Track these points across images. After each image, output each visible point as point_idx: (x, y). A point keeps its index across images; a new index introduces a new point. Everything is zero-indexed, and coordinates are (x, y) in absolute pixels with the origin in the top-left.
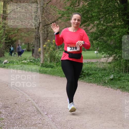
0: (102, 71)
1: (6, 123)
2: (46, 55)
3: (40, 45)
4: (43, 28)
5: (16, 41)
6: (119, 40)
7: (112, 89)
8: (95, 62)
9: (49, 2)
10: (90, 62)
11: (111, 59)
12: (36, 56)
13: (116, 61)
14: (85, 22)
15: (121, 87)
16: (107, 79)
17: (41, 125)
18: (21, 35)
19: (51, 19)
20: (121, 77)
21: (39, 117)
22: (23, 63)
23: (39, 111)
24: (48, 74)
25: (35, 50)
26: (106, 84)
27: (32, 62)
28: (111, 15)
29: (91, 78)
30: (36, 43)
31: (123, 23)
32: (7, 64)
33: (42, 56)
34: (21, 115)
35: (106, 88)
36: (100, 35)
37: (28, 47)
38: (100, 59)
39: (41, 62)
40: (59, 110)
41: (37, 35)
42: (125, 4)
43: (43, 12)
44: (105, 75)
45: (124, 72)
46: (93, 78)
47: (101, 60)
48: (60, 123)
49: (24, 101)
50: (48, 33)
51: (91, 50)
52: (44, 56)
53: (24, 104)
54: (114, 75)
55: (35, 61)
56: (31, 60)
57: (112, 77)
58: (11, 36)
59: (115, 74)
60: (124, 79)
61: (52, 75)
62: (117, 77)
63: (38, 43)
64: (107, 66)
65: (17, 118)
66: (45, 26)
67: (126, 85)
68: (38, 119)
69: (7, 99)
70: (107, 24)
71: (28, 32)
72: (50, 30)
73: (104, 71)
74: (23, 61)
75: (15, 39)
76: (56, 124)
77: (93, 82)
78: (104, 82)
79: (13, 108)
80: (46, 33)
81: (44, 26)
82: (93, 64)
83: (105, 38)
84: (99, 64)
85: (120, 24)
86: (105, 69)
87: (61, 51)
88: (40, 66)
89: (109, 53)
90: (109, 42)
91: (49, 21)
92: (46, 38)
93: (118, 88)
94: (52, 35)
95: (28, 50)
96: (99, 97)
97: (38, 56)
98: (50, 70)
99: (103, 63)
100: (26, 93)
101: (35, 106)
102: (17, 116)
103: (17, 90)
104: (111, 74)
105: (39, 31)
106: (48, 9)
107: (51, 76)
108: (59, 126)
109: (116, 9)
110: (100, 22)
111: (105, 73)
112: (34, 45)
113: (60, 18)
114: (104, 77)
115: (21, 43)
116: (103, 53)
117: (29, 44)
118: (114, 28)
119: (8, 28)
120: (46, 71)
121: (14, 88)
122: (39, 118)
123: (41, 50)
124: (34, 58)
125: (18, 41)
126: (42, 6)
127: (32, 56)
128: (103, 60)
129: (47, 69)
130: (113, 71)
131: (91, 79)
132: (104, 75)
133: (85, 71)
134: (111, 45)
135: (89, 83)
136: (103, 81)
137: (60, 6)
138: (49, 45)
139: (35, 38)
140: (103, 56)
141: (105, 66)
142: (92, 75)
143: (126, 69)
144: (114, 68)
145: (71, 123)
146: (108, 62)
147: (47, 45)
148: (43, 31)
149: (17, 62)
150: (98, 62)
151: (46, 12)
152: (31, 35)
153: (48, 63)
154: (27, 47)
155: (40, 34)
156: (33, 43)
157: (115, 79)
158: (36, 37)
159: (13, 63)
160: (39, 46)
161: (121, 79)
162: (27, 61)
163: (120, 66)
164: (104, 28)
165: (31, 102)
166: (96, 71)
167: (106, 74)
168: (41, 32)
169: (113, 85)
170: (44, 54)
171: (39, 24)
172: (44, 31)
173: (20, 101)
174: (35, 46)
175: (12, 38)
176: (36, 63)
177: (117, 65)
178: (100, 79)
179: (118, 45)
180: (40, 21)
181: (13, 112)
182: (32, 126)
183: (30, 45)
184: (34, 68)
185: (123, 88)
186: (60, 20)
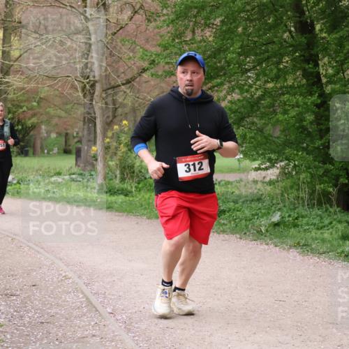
0: (253, 203)
1: (9, 336)
2: (110, 163)
3: (95, 137)
4: (104, 95)
5: (35, 127)
6: (297, 124)
7: (277, 248)
8: (235, 179)
9: (118, 31)
10: (221, 181)
12: (85, 166)
13: (287, 178)
15: (298, 243)
16: (264, 223)
17: (98, 339)
18: (48, 113)
19: (123, 73)
20: (301, 219)
21: (93, 321)
22: (52, 183)
23: (91, 304)
24: (116, 211)
25: (82, 149)
26: (262, 235)
27: (76, 181)
29: (225, 222)
30: (86, 132)
31: (304, 81)
32: (11, 185)
33: (100, 166)
34: (46, 316)
35: (262, 247)
37: (66, 142)
38: (248, 172)
39: (99, 181)
40: (142, 302)
41: (89, 113)
44: (260, 214)
45: (308, 205)
46: (230, 222)
47: (249, 177)
48: (147, 334)
49: (55, 280)
50: (116, 109)
52: (106, 166)
53: (55, 288)
54: (282, 212)
55: (83, 179)
56: (74, 176)
57: (276, 218)
58: (21, 116)
59: (285, 209)
60: (308, 224)
61: (126, 214)
62: (291, 219)
63: (90, 134)
64: (265, 189)
65: (36, 322)
66: (109, 89)
67: (313, 239)
68: (90, 325)
69: (12, 275)
71: (67, 104)
72: (120, 100)
73: (256, 204)
74: (53, 179)
75: (33, 123)
76: (137, 338)
77: (229, 230)
78: (258, 232)
79: (28, 297)
80: (111, 107)
81: (105, 90)
82: (229, 186)
84: (245, 185)
86: (259, 200)
88: (96, 191)
89: (270, 160)
91: (118, 76)
92: (112, 121)
93: (291, 247)
94: (126, 114)
95: (67, 152)
96: (244, 268)
97: (90, 164)
98: (120, 200)
100: (61, 260)
101: (83, 293)
102: (38, 317)
103: (38, 252)
104: (274, 212)
105: (94, 103)
106: (115, 47)
107: (123, 215)
108: (142, 341)
109: (288, 47)
111: (260, 209)
112: (81, 138)
114: (256, 217)
115: (49, 132)
116: (255, 157)
117: (67, 134)
119: (14, 94)
120: (112, 203)
121: (30, 247)
122: (93, 323)
123: (99, 151)
124: (81, 172)
125: (41, 128)
126: (101, 40)
127: (76, 164)
128: (253, 175)
129: (113, 198)
130: (278, 204)
131: (224, 224)
132: (257, 215)
134: (275, 137)
135: (219, 234)
136: (255, 228)
137: (147, 41)
138: (117, 137)
139: (82, 119)
140: (256, 164)
141: (259, 190)
142: (228, 214)
143: (312, 197)
144: (282, 195)
145: (174, 336)
146: (267, 179)
147: (112, 138)
148: (104, 101)
149: (37, 181)
150: (241, 180)
151: (111, 55)
152: (74, 114)
153: (117, 183)
154: (64, 143)
155: (96, 110)
156: (77, 134)
157: (285, 222)
158: (84, 118)
159: (28, 184)
160: (93, 139)
161: (299, 223)
162: (63, 179)
163: (297, 191)
164: (259, 93)
165: (73, 282)
166: (235, 202)
167: (263, 211)
168: (98, 105)
169: (280, 237)
170: (105, 159)
171: (93, 86)
172: (106, 103)
173: (45, 280)
174: (84, 141)
175: (25, 120)
176: (85, 184)
177: (292, 187)
178: (248, 223)
180: (97, 79)
181: (26, 307)
182: (75, 342)
183: (71, 137)
184: (81, 194)
185: (304, 247)
186: (146, 75)
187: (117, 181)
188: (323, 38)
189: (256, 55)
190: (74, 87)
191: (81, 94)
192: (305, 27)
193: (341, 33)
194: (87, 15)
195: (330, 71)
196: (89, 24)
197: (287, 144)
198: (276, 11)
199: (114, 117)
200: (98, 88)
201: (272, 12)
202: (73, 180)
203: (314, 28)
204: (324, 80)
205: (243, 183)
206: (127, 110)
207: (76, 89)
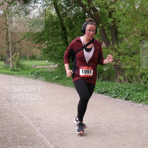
0: (51, 73)
2: (14, 63)
3: (10, 56)
4: (12, 45)
7: (57, 85)
8: (46, 67)
11: (56, 66)
12: (7, 64)
13: (60, 67)
14: (39, 41)
16: (54, 78)
17: (10, 109)
19: (17, 40)
23: (9, 100)
25: (6, 59)
26: (53, 82)
28: (56, 38)
30: (7, 55)
31: (64, 43)
33: (11, 64)
35: (53, 85)
36: (49, 50)
39: (11, 68)
41: (8, 50)
42: (65, 31)
43: (12, 35)
48: (23, 108)
51: (44, 60)
52: (13, 64)
55: (6, 67)
57: (57, 77)
59: (59, 75)
62: (61, 77)
63: (8, 55)
67: (66, 82)
70: (54, 43)
71: (2, 48)
72: (16, 47)
76: (21, 109)
80: (14, 48)
82: (45, 69)
83: (52, 52)
84: (49, 69)
85: (62, 43)
86: (53, 72)
87: (24, 60)
88: (10, 70)
89: (55, 62)
90: (55, 55)
93: (61, 84)
95: (2, 60)
96: (49, 90)
99: (52, 68)
101: (6, 97)
109: (60, 34)
110: (49, 42)
113: (23, 39)
114: (52, 77)
116: (51, 62)
117: (2, 56)
118: (58, 45)
122: (9, 105)
123: (11, 60)
127: (5, 63)
128: (51, 66)
129: (15, 72)
133: (40, 74)
136: (52, 80)
138: (15, 56)
139: (6, 52)
140: (51, 64)
141: (53, 70)
144: (58, 71)
146: (55, 67)
147: (14, 56)
150: (48, 67)
151: (14, 35)
153: (15, 68)
154: (1, 58)
156: (5, 55)
157: (59, 78)
161: (63, 78)
162: (1, 67)
163: (62, 70)
164: (52, 45)
166: (47, 73)
167: (54, 75)
168: (10, 48)
169: (58, 82)
170: (12, 62)
171: (9, 43)
172: (13, 47)
174: (7, 57)
176: (7, 69)
177: (61, 69)
178: (50, 79)
179: (60, 57)
180: (10, 41)
184: (6, 71)
185: (64, 85)
186: (23, 41)
187: (16, 68)
188: (68, 32)
189: (51, 36)
190: (4, 43)
191: (6, 45)
192: (64, 29)
193: (73, 30)
194: (7, 24)
195: (70, 40)
196: (8, 27)
197: (59, 58)
198: (57, 24)
199: (15, 51)
200: (10, 43)
201: (55, 25)
202: (4, 67)
203: (66, 29)
204: (69, 42)
205: (48, 68)
206: (18, 49)
207: (4, 44)
